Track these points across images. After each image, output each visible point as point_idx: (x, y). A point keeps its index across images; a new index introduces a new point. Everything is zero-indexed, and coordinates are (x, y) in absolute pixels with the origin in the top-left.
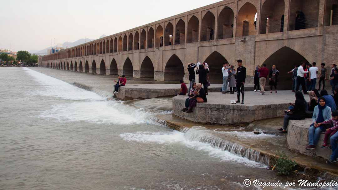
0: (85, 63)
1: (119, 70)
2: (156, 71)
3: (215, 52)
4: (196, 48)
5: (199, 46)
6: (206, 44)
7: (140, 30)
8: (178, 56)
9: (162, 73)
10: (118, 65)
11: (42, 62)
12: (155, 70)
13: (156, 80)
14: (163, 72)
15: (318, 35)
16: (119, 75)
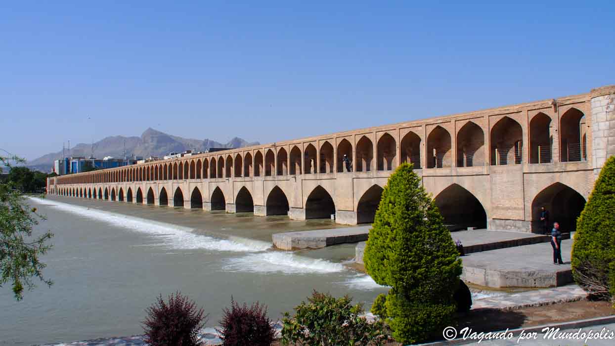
0: (160, 192)
1: (228, 204)
2: (292, 208)
3: (376, 186)
4: (350, 180)
5: (354, 176)
6: (362, 174)
7: (263, 149)
8: (325, 188)
9: (301, 210)
10: (226, 198)
11: (56, 186)
12: (291, 205)
13: (292, 220)
14: (303, 208)
15: (486, 174)
16: (229, 212)
